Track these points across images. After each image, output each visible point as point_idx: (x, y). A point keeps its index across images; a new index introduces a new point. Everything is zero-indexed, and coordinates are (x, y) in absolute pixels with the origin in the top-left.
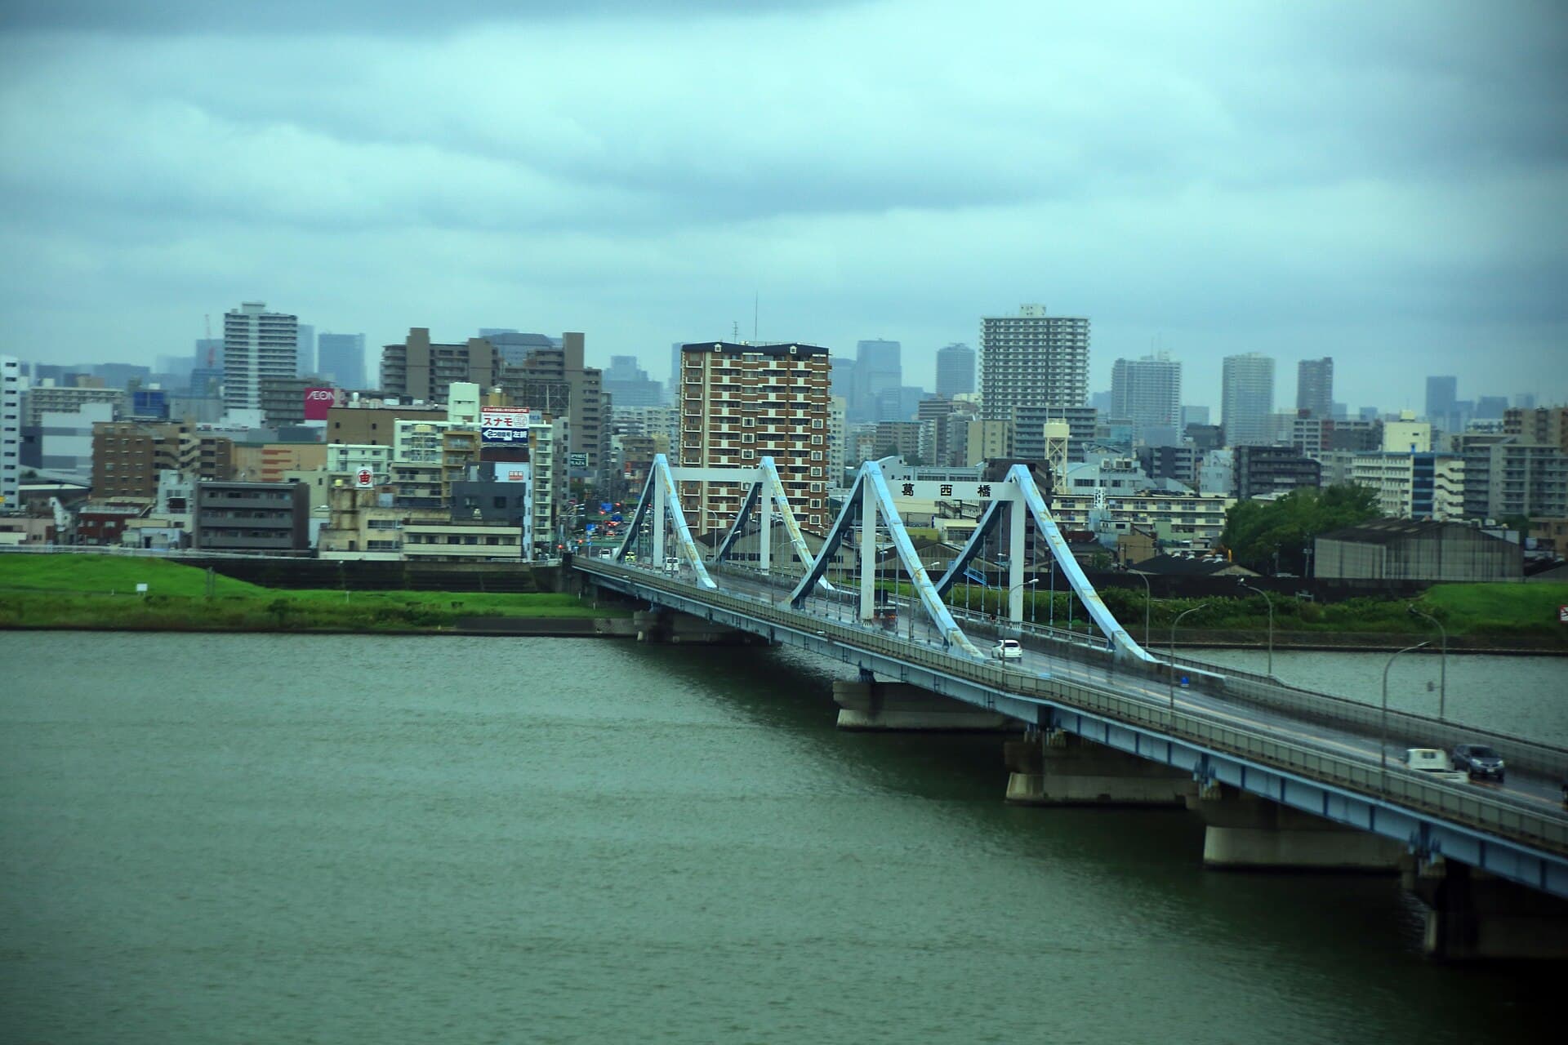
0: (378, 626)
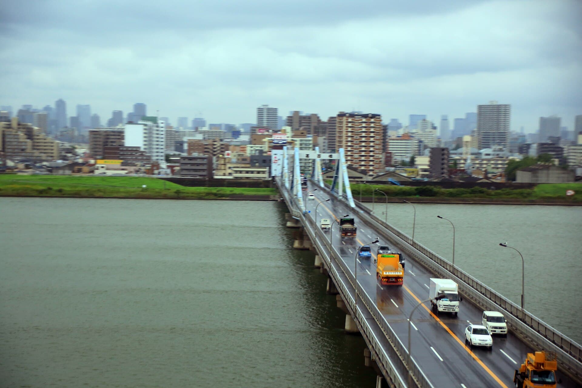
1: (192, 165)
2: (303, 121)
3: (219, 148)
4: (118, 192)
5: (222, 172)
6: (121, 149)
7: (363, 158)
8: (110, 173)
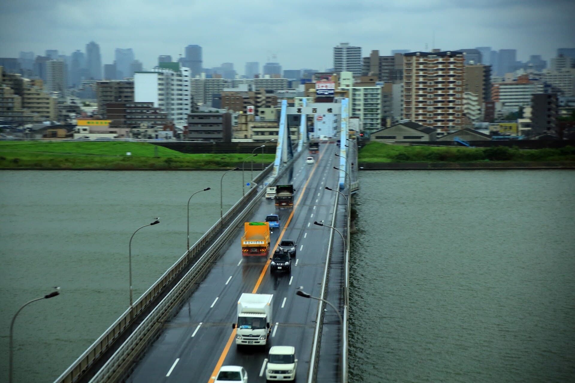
0: (206, 167)
1: (202, 126)
2: (384, 64)
3: (264, 102)
4: (92, 162)
5: (242, 134)
6: (128, 105)
7: (439, 111)
8: (93, 137)
